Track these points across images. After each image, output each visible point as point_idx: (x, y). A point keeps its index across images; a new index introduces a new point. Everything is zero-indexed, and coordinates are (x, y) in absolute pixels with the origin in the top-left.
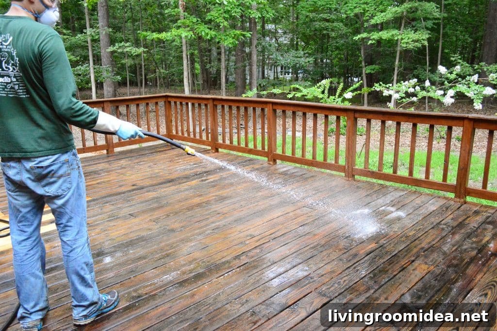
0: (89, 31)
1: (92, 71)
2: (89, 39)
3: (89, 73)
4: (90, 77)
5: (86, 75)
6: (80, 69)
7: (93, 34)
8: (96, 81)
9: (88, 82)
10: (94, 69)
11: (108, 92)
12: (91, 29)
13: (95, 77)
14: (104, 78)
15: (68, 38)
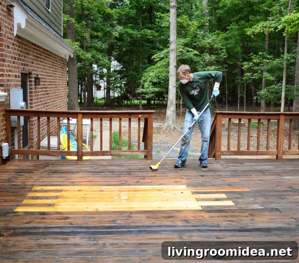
0: (286, 56)
1: (284, 89)
2: (285, 63)
3: (281, 91)
4: (281, 94)
5: (279, 93)
6: (274, 87)
7: (289, 58)
8: (286, 99)
9: (280, 99)
10: (286, 88)
11: (296, 109)
12: (288, 54)
13: (286, 95)
14: (294, 96)
15: (269, 62)
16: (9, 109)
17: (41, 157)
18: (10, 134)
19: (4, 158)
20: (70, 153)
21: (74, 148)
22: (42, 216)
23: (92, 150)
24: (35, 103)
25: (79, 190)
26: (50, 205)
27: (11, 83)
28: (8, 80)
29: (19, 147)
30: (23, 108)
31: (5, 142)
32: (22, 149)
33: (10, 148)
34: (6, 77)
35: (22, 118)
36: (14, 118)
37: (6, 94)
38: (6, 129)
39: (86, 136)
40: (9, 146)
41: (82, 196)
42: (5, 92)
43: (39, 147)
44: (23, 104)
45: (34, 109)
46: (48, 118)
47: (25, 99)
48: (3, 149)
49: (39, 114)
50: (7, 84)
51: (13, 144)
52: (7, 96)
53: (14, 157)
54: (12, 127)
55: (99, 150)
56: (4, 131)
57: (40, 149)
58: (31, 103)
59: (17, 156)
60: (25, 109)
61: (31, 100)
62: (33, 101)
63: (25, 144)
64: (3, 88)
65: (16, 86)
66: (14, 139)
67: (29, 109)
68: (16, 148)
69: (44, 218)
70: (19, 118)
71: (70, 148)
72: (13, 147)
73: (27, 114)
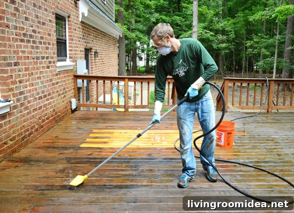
0: (278, 37)
1: (275, 62)
2: (277, 42)
3: (274, 63)
4: (274, 65)
5: (272, 64)
6: (269, 60)
7: (280, 39)
8: (277, 68)
9: (272, 68)
10: (277, 60)
11: (285, 76)
12: (279, 35)
13: (277, 66)
14: (283, 66)
15: (266, 41)
16: (76, 74)
17: (99, 109)
18: (77, 92)
19: (73, 109)
20: (119, 107)
21: (122, 103)
22: (99, 150)
23: (135, 104)
24: (95, 70)
25: (125, 133)
26: (105, 143)
27: (78, 56)
28: (75, 54)
29: (83, 102)
30: (86, 74)
31: (73, 98)
32: (85, 103)
33: (76, 102)
34: (74, 51)
35: (85, 81)
36: (80, 81)
37: (74, 64)
38: (74, 89)
39: (131, 94)
40: (76, 101)
41: (128, 137)
42: (73, 62)
43: (97, 102)
44: (86, 71)
45: (94, 75)
46: (104, 82)
47: (87, 68)
48: (72, 103)
49: (98, 78)
50: (75, 57)
51: (79, 100)
52: (75, 66)
53: (80, 108)
54: (78, 88)
55: (140, 104)
56: (73, 90)
57: (98, 103)
58: (91, 71)
59: (82, 108)
60: (87, 75)
61: (92, 68)
62: (93, 69)
63: (88, 99)
64: (72, 59)
65: (81, 58)
66: (79, 96)
67: (91, 75)
68: (81, 102)
69: (101, 152)
70: (83, 81)
71: (120, 102)
72: (79, 101)
73: (89, 78)
